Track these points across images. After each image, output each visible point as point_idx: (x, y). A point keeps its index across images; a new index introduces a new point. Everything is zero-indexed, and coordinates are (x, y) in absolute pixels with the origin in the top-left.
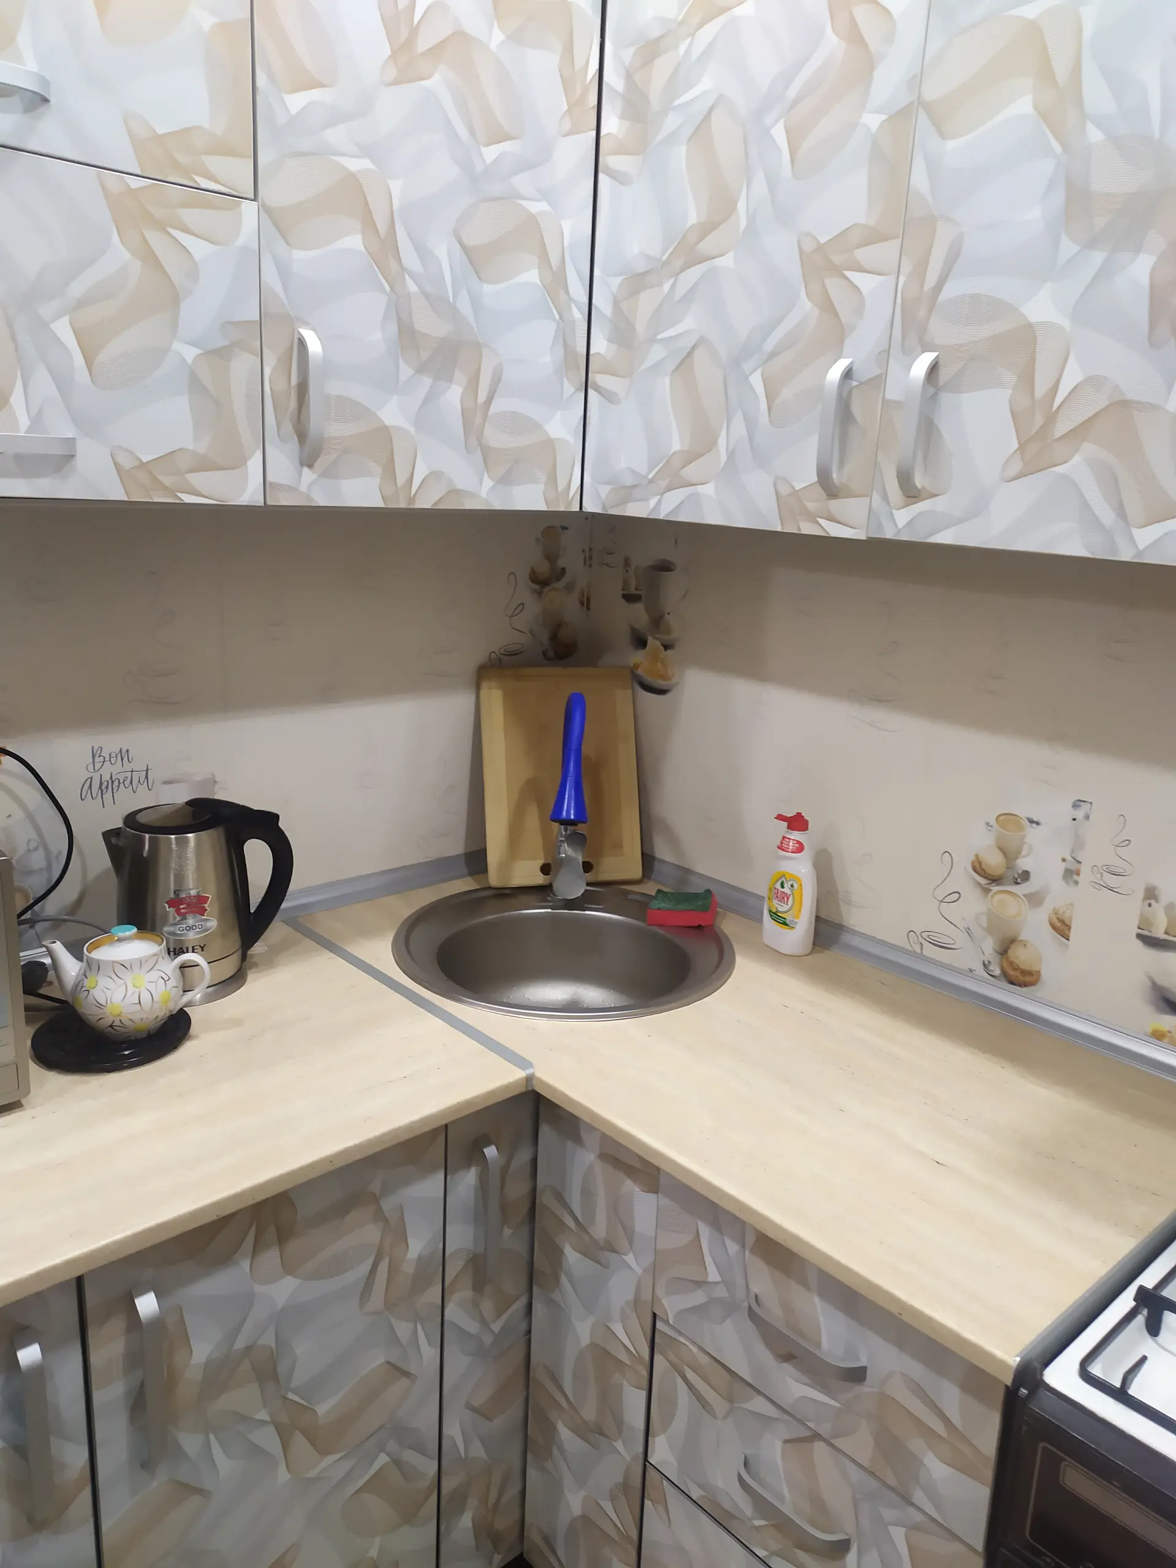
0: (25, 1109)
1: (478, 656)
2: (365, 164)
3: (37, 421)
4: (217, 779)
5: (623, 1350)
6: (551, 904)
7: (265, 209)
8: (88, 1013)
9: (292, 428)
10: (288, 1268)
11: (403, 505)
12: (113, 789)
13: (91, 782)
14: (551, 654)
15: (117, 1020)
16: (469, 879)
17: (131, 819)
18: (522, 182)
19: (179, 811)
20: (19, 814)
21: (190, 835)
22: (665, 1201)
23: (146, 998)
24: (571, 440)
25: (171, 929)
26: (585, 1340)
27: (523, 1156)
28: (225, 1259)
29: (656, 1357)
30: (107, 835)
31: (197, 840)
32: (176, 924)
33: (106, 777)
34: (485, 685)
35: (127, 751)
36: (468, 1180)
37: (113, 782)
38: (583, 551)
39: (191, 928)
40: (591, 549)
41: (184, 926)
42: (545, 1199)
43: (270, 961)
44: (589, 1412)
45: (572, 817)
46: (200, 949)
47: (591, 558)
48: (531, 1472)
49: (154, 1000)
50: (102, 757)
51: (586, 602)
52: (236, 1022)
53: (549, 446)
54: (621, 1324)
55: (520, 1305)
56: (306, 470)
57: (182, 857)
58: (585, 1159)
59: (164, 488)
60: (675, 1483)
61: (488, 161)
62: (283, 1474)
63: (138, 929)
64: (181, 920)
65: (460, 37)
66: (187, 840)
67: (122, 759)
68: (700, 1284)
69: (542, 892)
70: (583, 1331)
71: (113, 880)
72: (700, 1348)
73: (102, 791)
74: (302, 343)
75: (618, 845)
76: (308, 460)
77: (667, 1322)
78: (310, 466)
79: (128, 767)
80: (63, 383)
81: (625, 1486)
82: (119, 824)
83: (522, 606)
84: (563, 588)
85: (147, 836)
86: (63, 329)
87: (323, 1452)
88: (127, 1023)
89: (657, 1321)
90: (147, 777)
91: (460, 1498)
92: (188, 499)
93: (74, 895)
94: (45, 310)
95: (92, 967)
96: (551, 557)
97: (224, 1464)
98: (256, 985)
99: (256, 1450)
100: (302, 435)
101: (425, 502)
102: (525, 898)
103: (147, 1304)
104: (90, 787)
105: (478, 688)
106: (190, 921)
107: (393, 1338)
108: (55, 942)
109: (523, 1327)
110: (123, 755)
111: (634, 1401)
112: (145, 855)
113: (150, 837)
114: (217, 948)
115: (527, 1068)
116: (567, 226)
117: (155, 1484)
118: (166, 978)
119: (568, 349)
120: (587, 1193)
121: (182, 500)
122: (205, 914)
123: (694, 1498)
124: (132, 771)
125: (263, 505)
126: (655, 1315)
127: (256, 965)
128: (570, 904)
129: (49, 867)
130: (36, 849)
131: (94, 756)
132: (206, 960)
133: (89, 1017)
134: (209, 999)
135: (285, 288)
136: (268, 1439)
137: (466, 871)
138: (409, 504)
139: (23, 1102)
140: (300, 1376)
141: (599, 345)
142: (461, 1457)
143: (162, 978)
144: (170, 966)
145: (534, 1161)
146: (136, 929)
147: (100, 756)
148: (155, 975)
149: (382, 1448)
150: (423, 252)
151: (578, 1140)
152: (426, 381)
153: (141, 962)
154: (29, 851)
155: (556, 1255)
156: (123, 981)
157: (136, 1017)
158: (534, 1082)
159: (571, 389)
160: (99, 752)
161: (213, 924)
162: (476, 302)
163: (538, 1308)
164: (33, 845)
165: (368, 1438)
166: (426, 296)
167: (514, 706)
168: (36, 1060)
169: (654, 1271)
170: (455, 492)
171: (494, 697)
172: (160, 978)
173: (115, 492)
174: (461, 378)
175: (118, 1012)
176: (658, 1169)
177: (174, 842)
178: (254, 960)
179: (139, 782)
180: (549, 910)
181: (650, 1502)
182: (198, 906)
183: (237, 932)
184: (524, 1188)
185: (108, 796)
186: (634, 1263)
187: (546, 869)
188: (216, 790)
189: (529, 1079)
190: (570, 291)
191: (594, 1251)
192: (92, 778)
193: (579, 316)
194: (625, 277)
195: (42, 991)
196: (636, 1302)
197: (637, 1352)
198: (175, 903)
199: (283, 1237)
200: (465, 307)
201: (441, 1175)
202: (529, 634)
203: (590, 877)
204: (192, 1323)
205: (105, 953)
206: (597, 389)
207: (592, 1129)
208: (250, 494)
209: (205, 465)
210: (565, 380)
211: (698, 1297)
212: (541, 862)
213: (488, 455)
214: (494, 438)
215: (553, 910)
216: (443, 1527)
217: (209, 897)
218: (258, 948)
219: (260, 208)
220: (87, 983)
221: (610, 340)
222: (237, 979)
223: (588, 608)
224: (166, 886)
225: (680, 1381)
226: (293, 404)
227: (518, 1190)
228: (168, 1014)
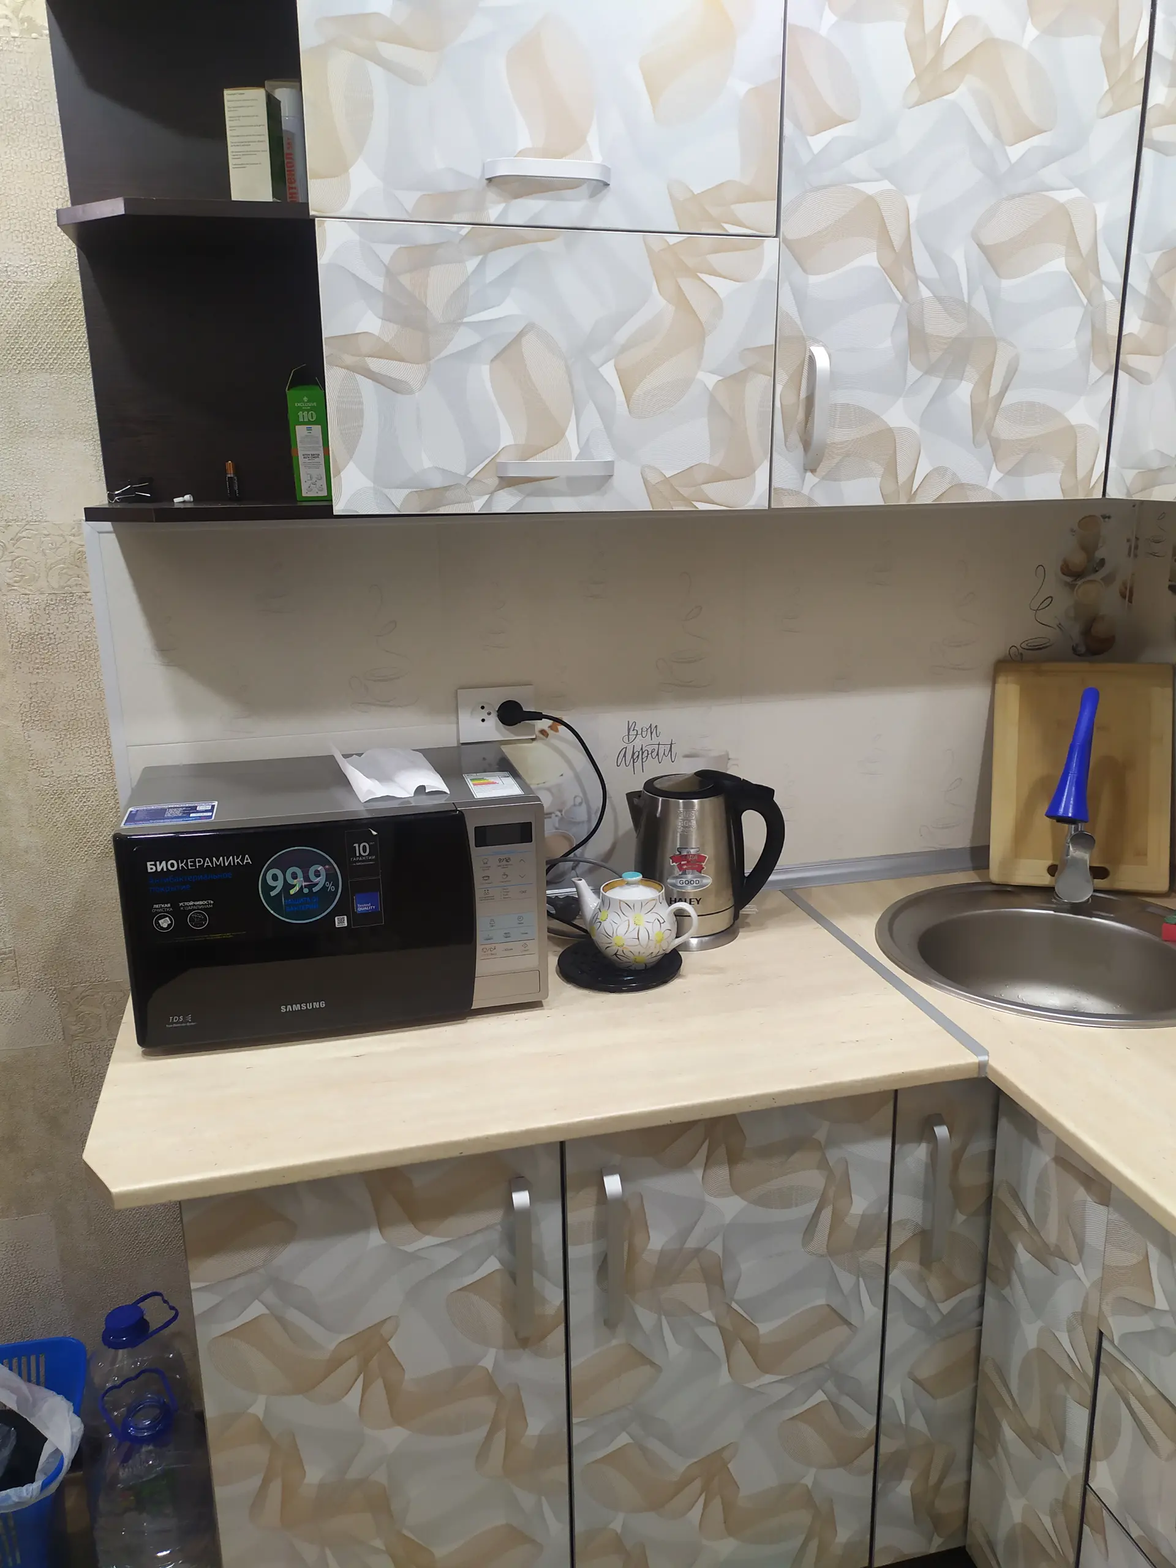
0: (544, 1009)
1: (995, 647)
2: (886, 185)
3: (585, 450)
4: (730, 757)
5: (1067, 1361)
6: (1054, 906)
7: (787, 243)
8: (602, 941)
9: (798, 438)
10: (736, 1188)
11: (903, 501)
12: (642, 759)
13: (625, 752)
14: (1082, 649)
15: (620, 949)
16: (972, 873)
17: (649, 785)
18: (1051, 174)
19: (689, 780)
20: (569, 774)
21: (695, 801)
22: (1115, 1216)
23: (643, 935)
24: (1095, 425)
25: (673, 881)
26: (1032, 1343)
27: (980, 1146)
28: (681, 1164)
29: (1100, 1377)
30: (630, 796)
31: (701, 805)
32: (677, 878)
33: (637, 749)
34: (1001, 680)
35: (656, 727)
36: (916, 1155)
37: (643, 753)
38: (1128, 540)
39: (689, 882)
40: (1137, 539)
41: (684, 880)
42: (1002, 1194)
43: (760, 923)
44: (1033, 1418)
45: (1070, 815)
46: (697, 902)
47: (1136, 547)
48: (977, 1467)
49: (650, 938)
50: (635, 731)
51: (1127, 594)
52: (721, 970)
53: (1071, 432)
54: (1067, 1334)
55: (972, 1293)
56: (809, 474)
57: (687, 819)
58: (1041, 1159)
59: (685, 499)
60: (1114, 1514)
61: (1013, 160)
62: (724, 1377)
63: (643, 877)
64: (682, 874)
65: (990, 45)
66: (693, 805)
67: (651, 733)
68: (1148, 1309)
69: (1045, 893)
70: (1030, 1333)
71: (635, 834)
72: (1146, 1378)
73: (634, 760)
74: (812, 360)
75: (1141, 854)
76: (811, 467)
77: (1112, 1342)
78: (813, 471)
79: (655, 740)
80: (606, 415)
81: (1064, 1504)
82: (640, 787)
83: (1050, 599)
84: (1101, 579)
85: (660, 799)
86: (609, 372)
87: (765, 1370)
88: (630, 954)
89: (1104, 1339)
90: (671, 750)
91: (900, 1464)
92: (702, 506)
93: (607, 846)
94: (595, 358)
95: (605, 903)
96: (1088, 548)
97: (674, 1348)
98: (745, 942)
99: (700, 1345)
100: (807, 444)
101: (927, 498)
102: (1028, 898)
103: (613, 1184)
104: (625, 756)
105: (994, 683)
106: (689, 877)
107: (834, 1284)
108: (581, 880)
109: (974, 1317)
110: (652, 729)
111: (1078, 1417)
112: (658, 815)
113: (662, 800)
114: (711, 903)
115: (980, 1055)
116: (1101, 210)
117: (614, 1342)
118: (662, 921)
119: (1097, 332)
120: (1041, 1195)
121: (697, 508)
122: (702, 872)
123: (1133, 1537)
124: (659, 744)
125: (767, 508)
126: (1101, 1334)
127: (748, 925)
128: (1076, 909)
129: (589, 820)
130: (580, 804)
131: (629, 730)
132: (697, 913)
133: (601, 945)
134: (703, 947)
135: (800, 312)
136: (713, 1339)
137: (970, 865)
138: (909, 500)
139: (544, 1002)
140: (744, 1291)
141: (1133, 325)
142: (901, 1424)
143: (659, 921)
144: (666, 912)
145: (993, 1153)
146: (641, 876)
147: (633, 730)
148: (652, 917)
149: (820, 1387)
150: (938, 258)
151: (1035, 1140)
152: (935, 381)
153: (643, 904)
154: (575, 805)
155: (1009, 1251)
156: (627, 918)
157: (635, 950)
158: (988, 1070)
159: (1098, 374)
160: (633, 726)
161: (708, 881)
162: (993, 299)
163: (989, 1300)
164: (578, 800)
165: (806, 1371)
166: (940, 299)
167: (1032, 702)
168: (560, 975)
169: (1103, 1286)
170: (961, 486)
171: (1010, 691)
172: (657, 920)
173: (643, 504)
174: (972, 374)
175: (620, 943)
176: (1111, 1183)
177: (681, 805)
178: (747, 920)
179: (664, 754)
180: (1052, 912)
181: (1088, 1527)
182: (696, 864)
183: (730, 892)
184: (981, 1178)
185: (638, 764)
186: (1085, 1275)
187: (1052, 870)
188: (729, 764)
189: (982, 1066)
190: (1101, 274)
191: (1044, 1254)
192: (626, 748)
193: (1111, 298)
194: (1164, 251)
195: (575, 922)
196: (1082, 1316)
197: (1081, 1367)
198: (679, 858)
199: (733, 1159)
200: (980, 305)
201: (888, 1143)
202: (1057, 628)
203: (1101, 883)
204: (652, 1214)
205: (617, 894)
206: (1129, 371)
207: (1048, 1131)
208: (755, 499)
209: (718, 476)
210: (1092, 365)
211: (1144, 1323)
212: (1049, 862)
213: (997, 448)
214: (1005, 429)
215: (1055, 912)
216: (879, 1485)
217: (706, 857)
218: (749, 909)
219: (781, 243)
220: (601, 916)
221: (1144, 319)
222: (728, 934)
223: (1130, 601)
224: (673, 842)
225: (1125, 1411)
226: (801, 415)
227: (972, 1178)
228: (662, 952)
